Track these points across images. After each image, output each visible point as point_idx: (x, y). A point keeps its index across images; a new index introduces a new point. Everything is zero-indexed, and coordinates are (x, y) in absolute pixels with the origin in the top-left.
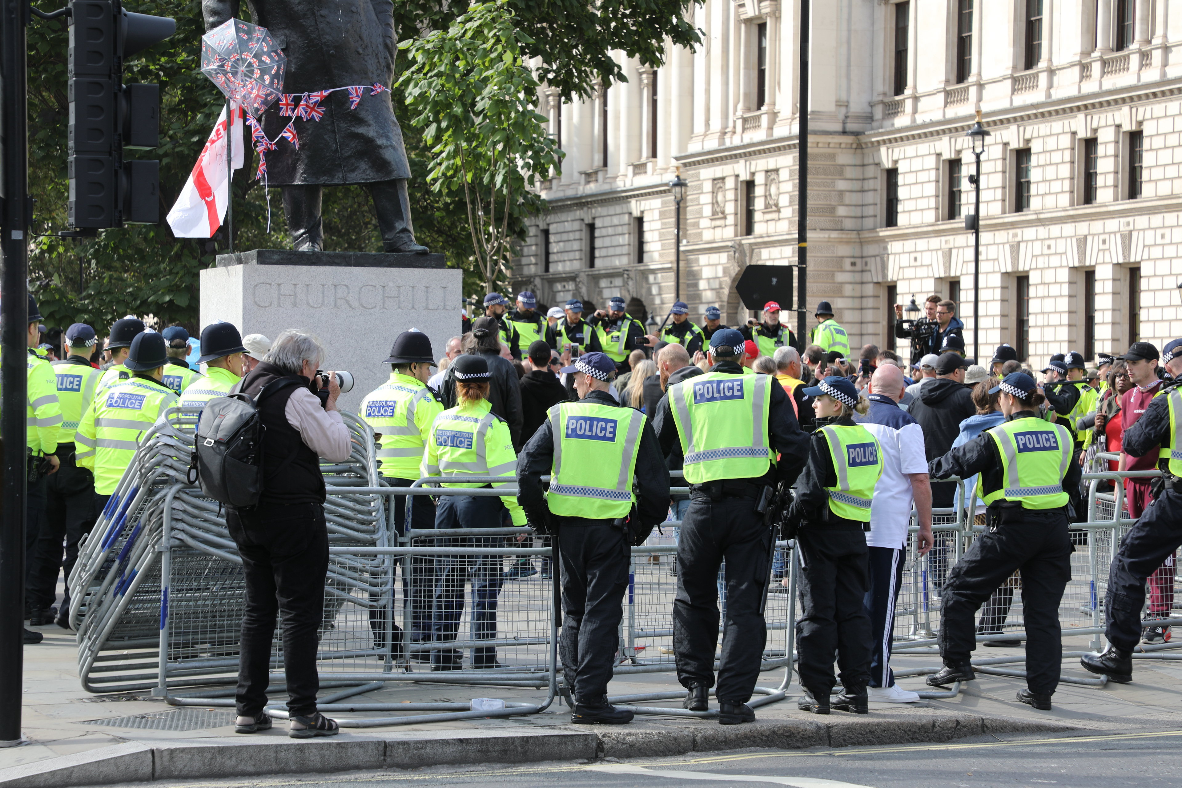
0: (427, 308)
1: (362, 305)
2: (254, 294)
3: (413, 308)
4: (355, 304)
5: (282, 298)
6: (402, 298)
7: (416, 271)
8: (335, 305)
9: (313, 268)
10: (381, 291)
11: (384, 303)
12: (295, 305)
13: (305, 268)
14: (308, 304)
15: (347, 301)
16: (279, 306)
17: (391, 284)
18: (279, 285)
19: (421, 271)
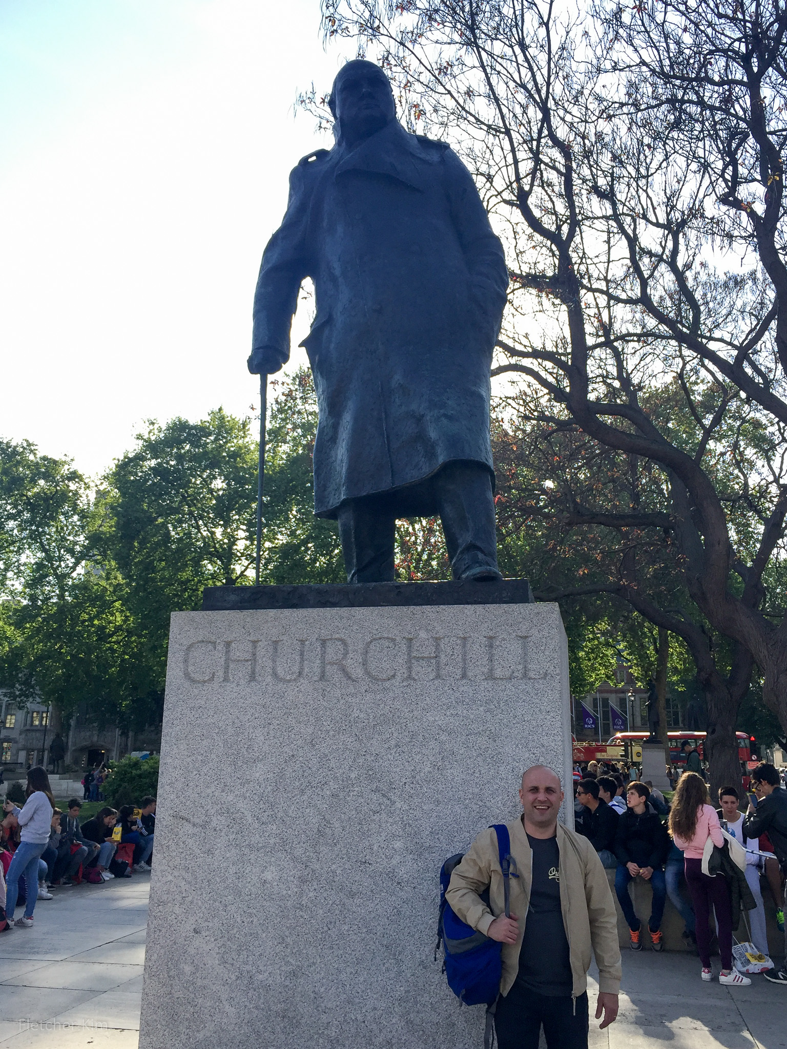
0: (490, 676)
1: (368, 673)
2: (186, 661)
3: (464, 676)
4: (358, 672)
5: (232, 666)
6: (443, 659)
7: (469, 609)
8: (323, 677)
9: (287, 612)
10: (404, 648)
11: (410, 669)
12: (253, 677)
13: (272, 613)
14: (275, 674)
15: (344, 670)
16: (226, 679)
17: (423, 635)
18: (228, 644)
19: (479, 608)
